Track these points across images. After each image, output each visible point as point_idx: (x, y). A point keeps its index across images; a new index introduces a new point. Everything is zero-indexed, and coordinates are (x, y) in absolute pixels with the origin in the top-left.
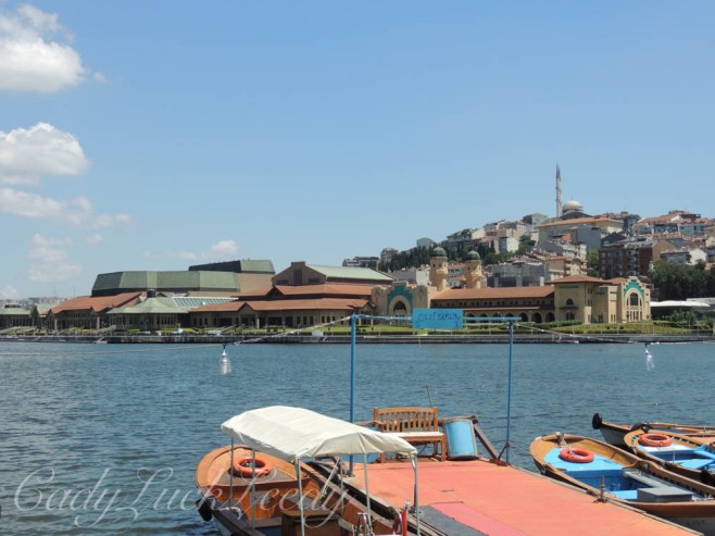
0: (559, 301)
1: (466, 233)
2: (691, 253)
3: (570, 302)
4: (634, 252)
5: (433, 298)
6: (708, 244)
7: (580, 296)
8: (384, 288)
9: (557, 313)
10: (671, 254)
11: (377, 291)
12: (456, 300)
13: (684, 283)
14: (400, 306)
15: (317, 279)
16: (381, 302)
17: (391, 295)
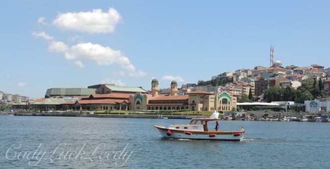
0: (190, 102)
1: (224, 74)
2: (292, 82)
3: (194, 102)
4: (269, 82)
5: (150, 99)
6: (303, 79)
7: (197, 99)
8: (133, 95)
9: (189, 106)
10: (284, 83)
11: (131, 96)
12: (158, 101)
13: (275, 95)
14: (138, 103)
15: (109, 91)
16: (132, 101)
17: (136, 98)
